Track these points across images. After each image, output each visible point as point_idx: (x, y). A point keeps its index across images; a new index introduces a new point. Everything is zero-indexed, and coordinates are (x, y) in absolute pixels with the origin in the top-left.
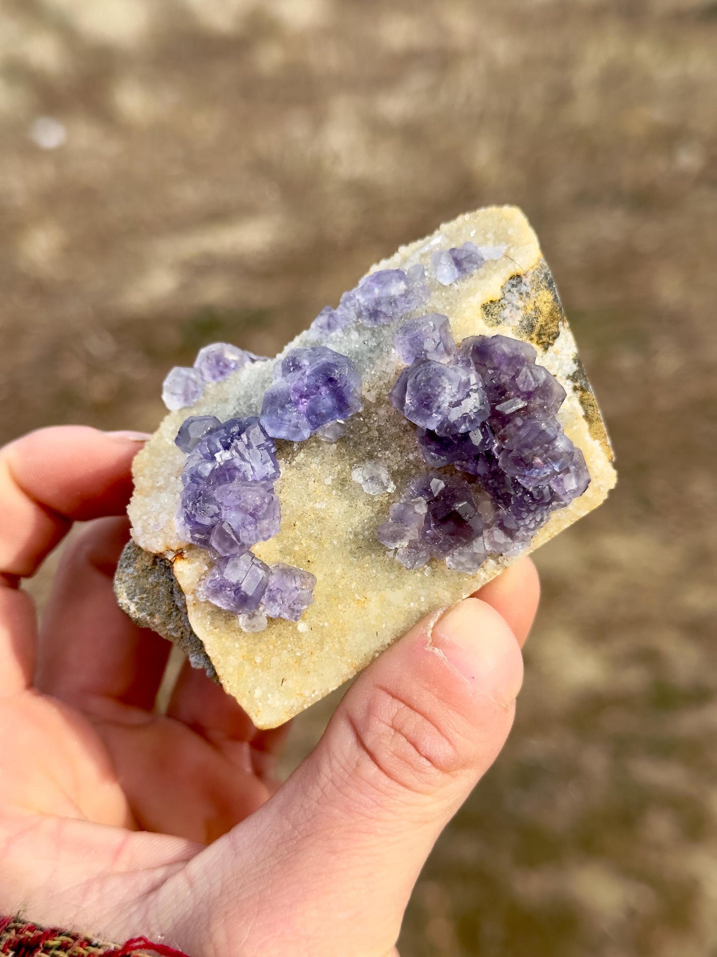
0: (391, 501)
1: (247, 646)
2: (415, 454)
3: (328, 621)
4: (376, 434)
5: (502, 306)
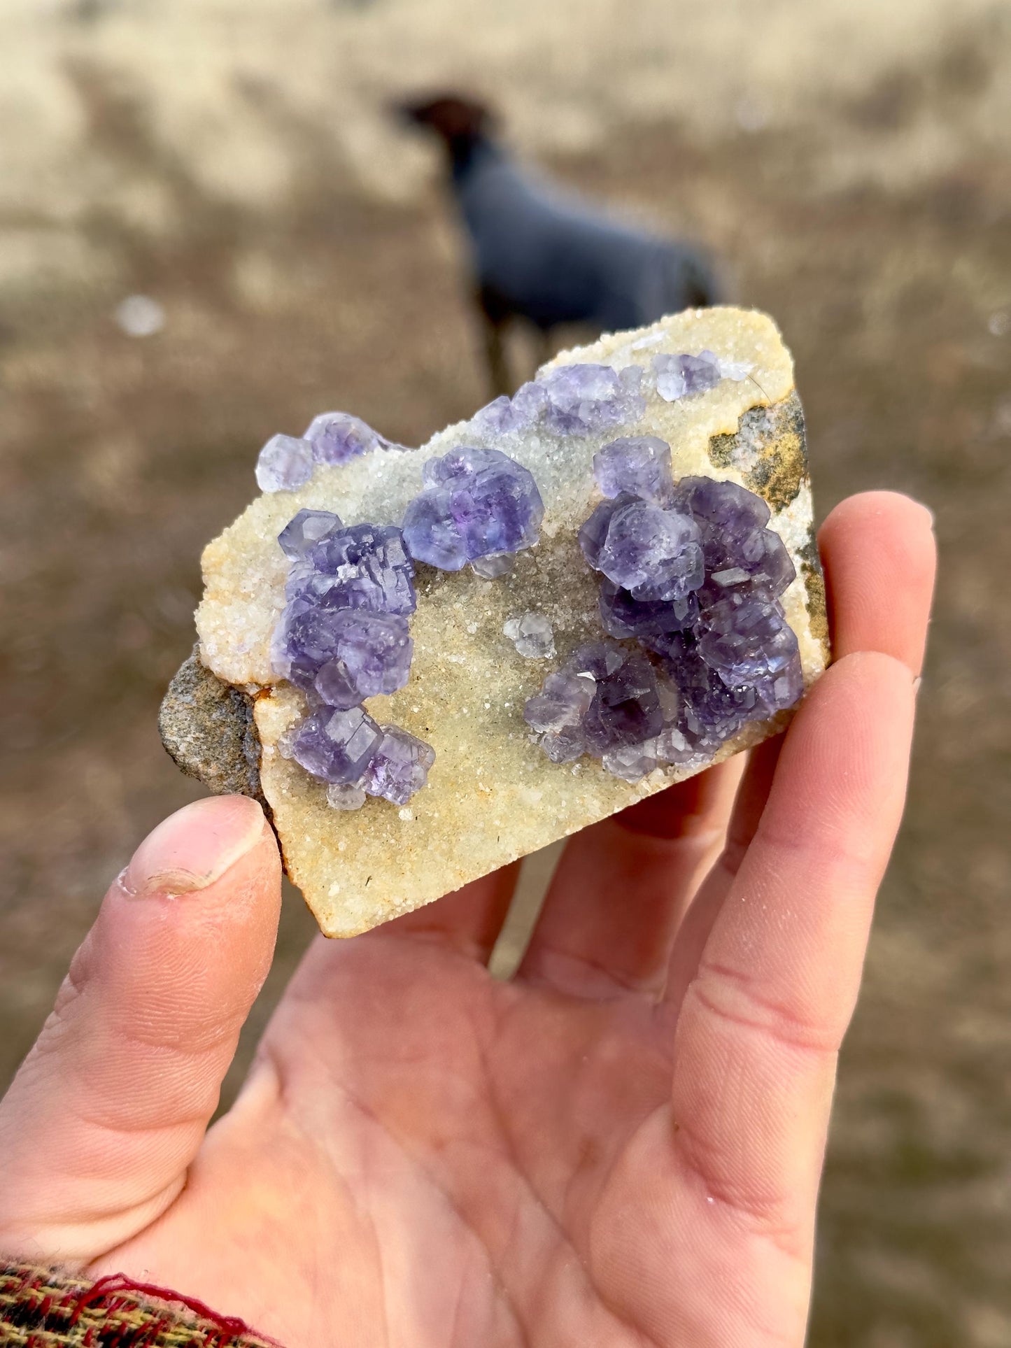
0: (547, 670)
1: (330, 826)
2: (592, 614)
3: (439, 811)
4: (546, 579)
5: (735, 443)
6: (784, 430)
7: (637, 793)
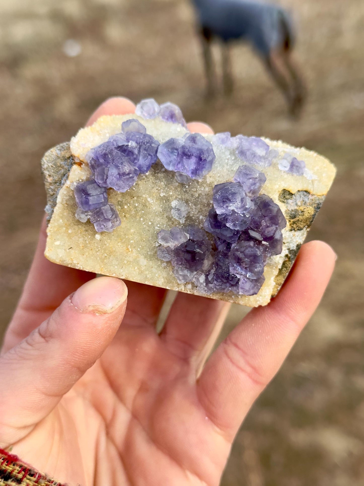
0: (177, 226)
1: (71, 222)
2: (204, 218)
3: (109, 244)
4: (197, 195)
5: (291, 197)
6: (311, 205)
7: (178, 287)
